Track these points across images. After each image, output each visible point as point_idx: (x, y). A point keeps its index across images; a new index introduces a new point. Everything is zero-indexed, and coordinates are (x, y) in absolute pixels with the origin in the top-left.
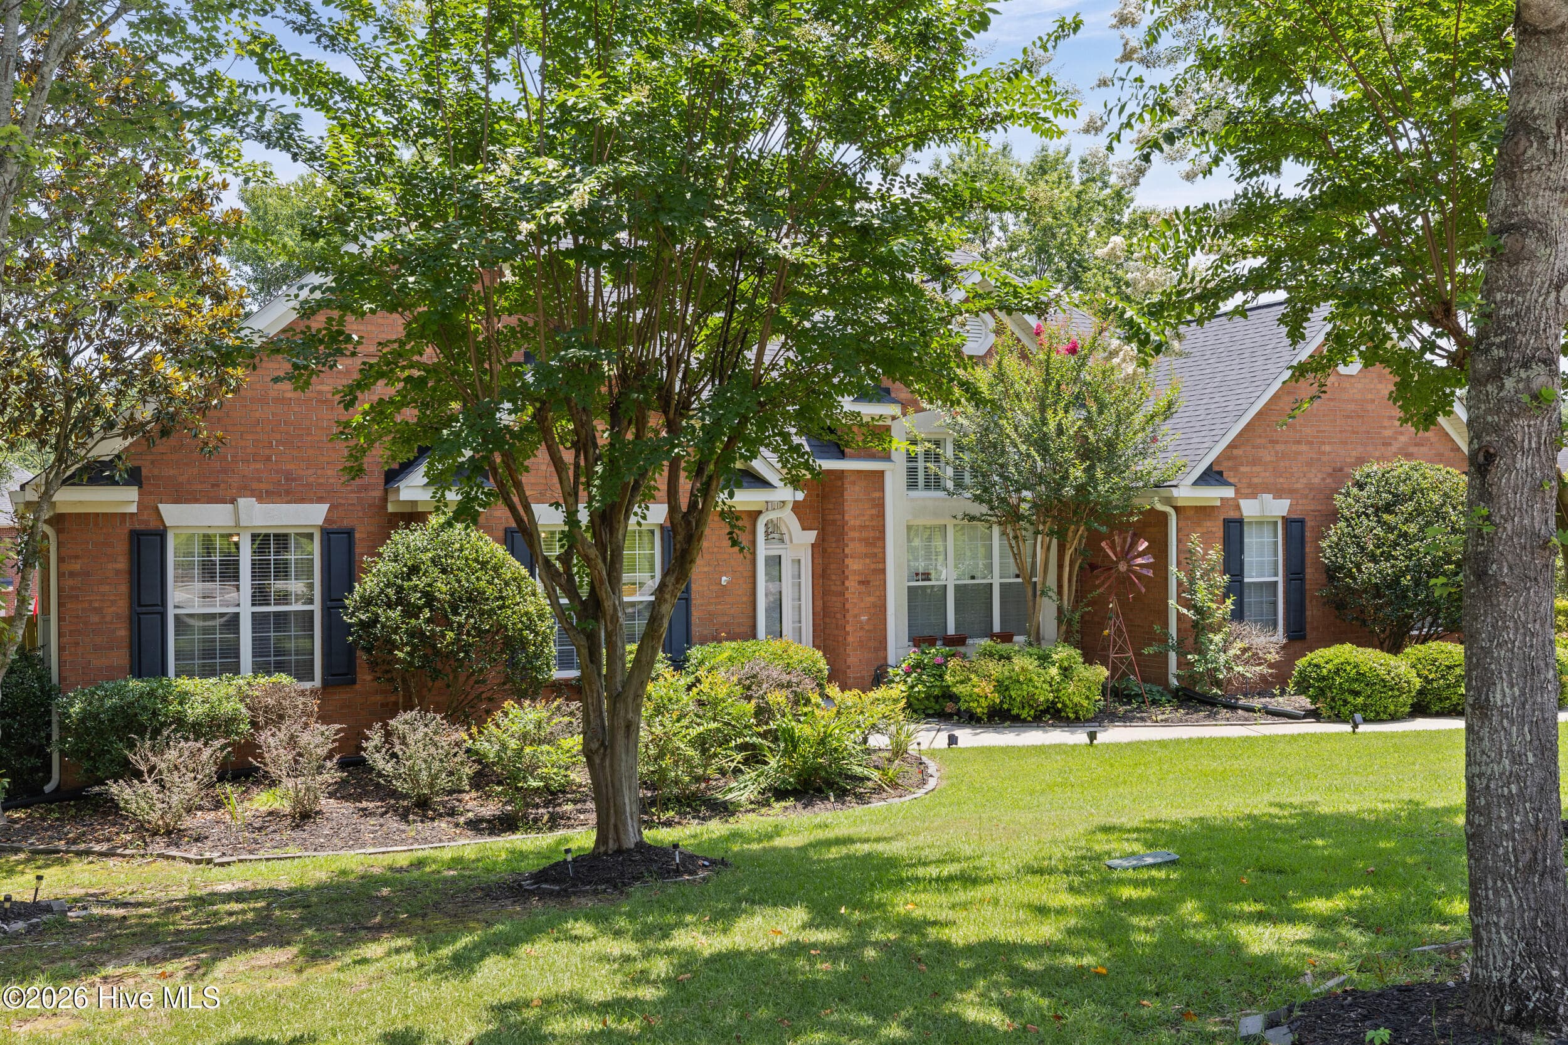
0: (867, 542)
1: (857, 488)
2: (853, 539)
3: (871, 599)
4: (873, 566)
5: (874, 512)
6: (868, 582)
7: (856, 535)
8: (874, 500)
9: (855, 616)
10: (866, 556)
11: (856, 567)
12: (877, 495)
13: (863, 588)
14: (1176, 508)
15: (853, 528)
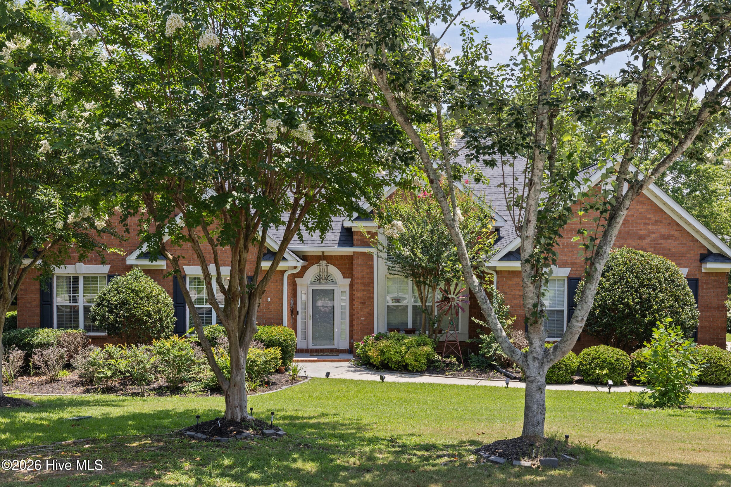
0: (365, 284)
1: (360, 260)
2: (358, 283)
3: (367, 310)
4: (367, 295)
5: (368, 270)
6: (365, 303)
7: (359, 281)
8: (368, 265)
9: (358, 318)
10: (364, 290)
11: (359, 295)
12: (370, 263)
13: (362, 305)
14: (497, 272)
15: (358, 278)
